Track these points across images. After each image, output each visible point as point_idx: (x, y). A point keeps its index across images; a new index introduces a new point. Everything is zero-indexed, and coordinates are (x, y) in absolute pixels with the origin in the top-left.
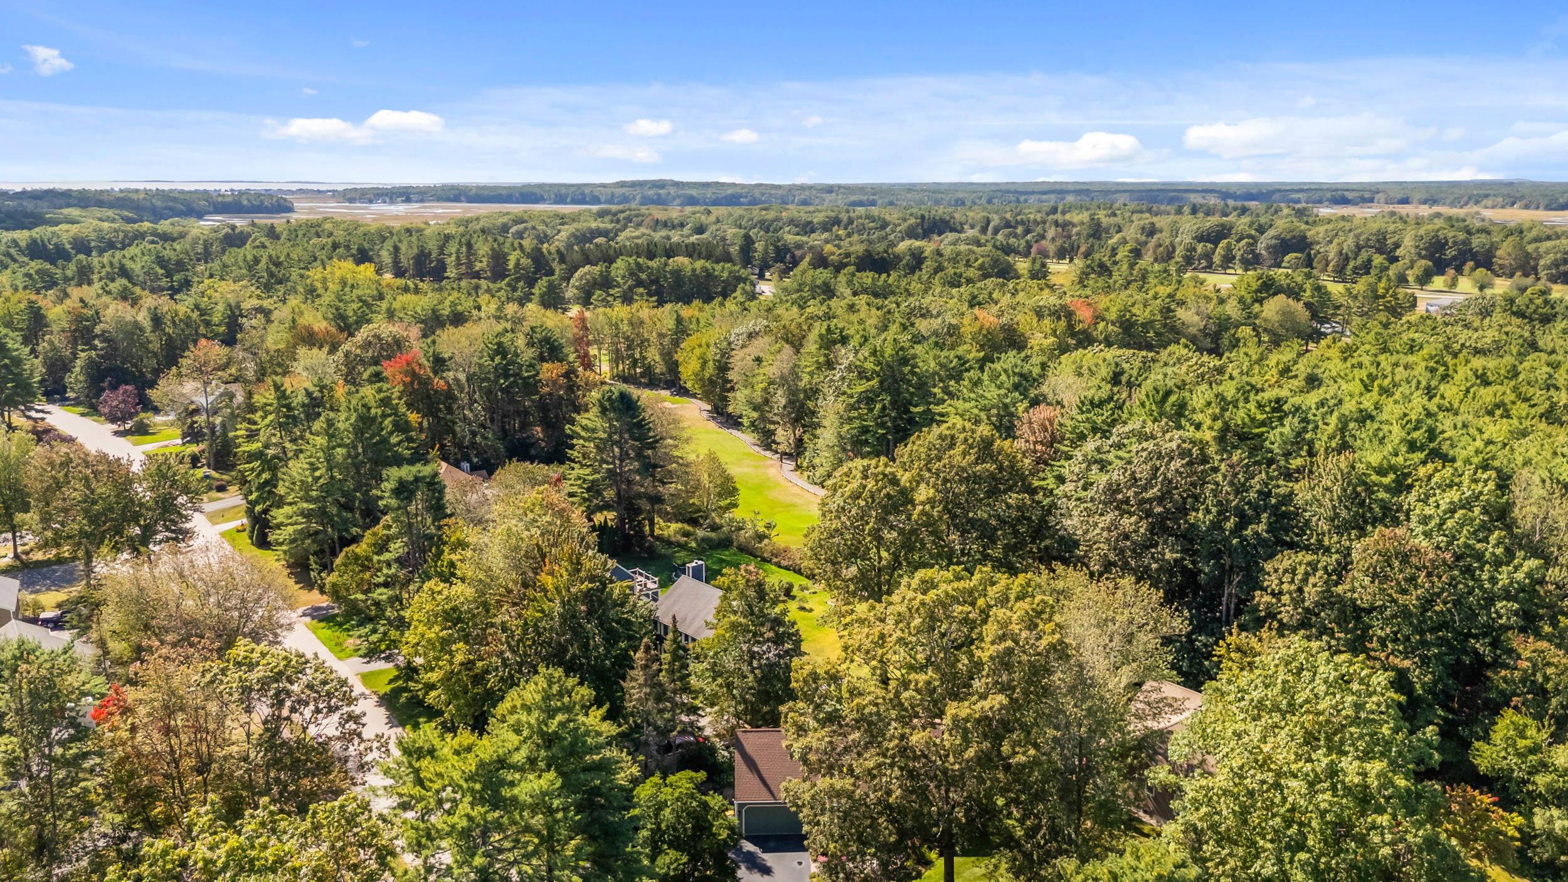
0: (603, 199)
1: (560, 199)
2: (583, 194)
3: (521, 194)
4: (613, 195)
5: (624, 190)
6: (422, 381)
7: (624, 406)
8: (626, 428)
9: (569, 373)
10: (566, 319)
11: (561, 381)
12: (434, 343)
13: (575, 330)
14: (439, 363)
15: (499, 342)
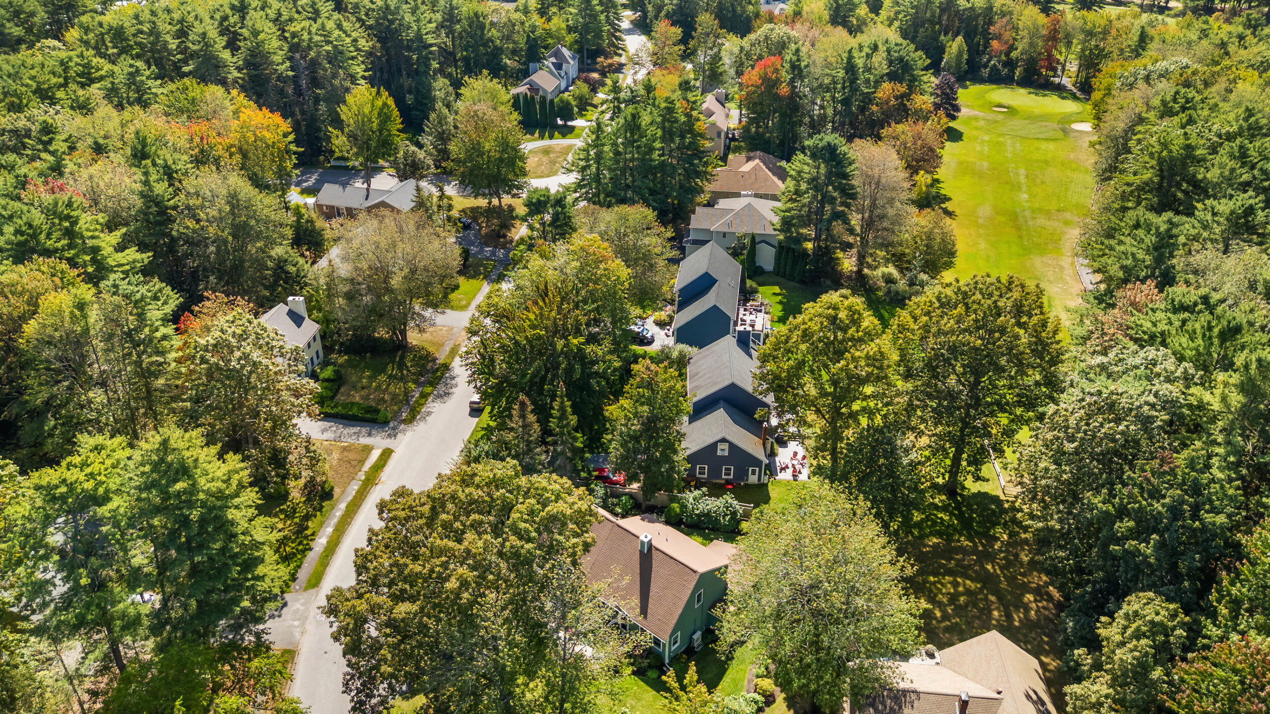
6: (770, 84)
7: (831, 155)
8: (829, 174)
9: (903, 96)
10: (1042, 19)
11: (893, 102)
12: (798, 50)
13: (1044, 32)
14: (797, 70)
15: (850, 58)
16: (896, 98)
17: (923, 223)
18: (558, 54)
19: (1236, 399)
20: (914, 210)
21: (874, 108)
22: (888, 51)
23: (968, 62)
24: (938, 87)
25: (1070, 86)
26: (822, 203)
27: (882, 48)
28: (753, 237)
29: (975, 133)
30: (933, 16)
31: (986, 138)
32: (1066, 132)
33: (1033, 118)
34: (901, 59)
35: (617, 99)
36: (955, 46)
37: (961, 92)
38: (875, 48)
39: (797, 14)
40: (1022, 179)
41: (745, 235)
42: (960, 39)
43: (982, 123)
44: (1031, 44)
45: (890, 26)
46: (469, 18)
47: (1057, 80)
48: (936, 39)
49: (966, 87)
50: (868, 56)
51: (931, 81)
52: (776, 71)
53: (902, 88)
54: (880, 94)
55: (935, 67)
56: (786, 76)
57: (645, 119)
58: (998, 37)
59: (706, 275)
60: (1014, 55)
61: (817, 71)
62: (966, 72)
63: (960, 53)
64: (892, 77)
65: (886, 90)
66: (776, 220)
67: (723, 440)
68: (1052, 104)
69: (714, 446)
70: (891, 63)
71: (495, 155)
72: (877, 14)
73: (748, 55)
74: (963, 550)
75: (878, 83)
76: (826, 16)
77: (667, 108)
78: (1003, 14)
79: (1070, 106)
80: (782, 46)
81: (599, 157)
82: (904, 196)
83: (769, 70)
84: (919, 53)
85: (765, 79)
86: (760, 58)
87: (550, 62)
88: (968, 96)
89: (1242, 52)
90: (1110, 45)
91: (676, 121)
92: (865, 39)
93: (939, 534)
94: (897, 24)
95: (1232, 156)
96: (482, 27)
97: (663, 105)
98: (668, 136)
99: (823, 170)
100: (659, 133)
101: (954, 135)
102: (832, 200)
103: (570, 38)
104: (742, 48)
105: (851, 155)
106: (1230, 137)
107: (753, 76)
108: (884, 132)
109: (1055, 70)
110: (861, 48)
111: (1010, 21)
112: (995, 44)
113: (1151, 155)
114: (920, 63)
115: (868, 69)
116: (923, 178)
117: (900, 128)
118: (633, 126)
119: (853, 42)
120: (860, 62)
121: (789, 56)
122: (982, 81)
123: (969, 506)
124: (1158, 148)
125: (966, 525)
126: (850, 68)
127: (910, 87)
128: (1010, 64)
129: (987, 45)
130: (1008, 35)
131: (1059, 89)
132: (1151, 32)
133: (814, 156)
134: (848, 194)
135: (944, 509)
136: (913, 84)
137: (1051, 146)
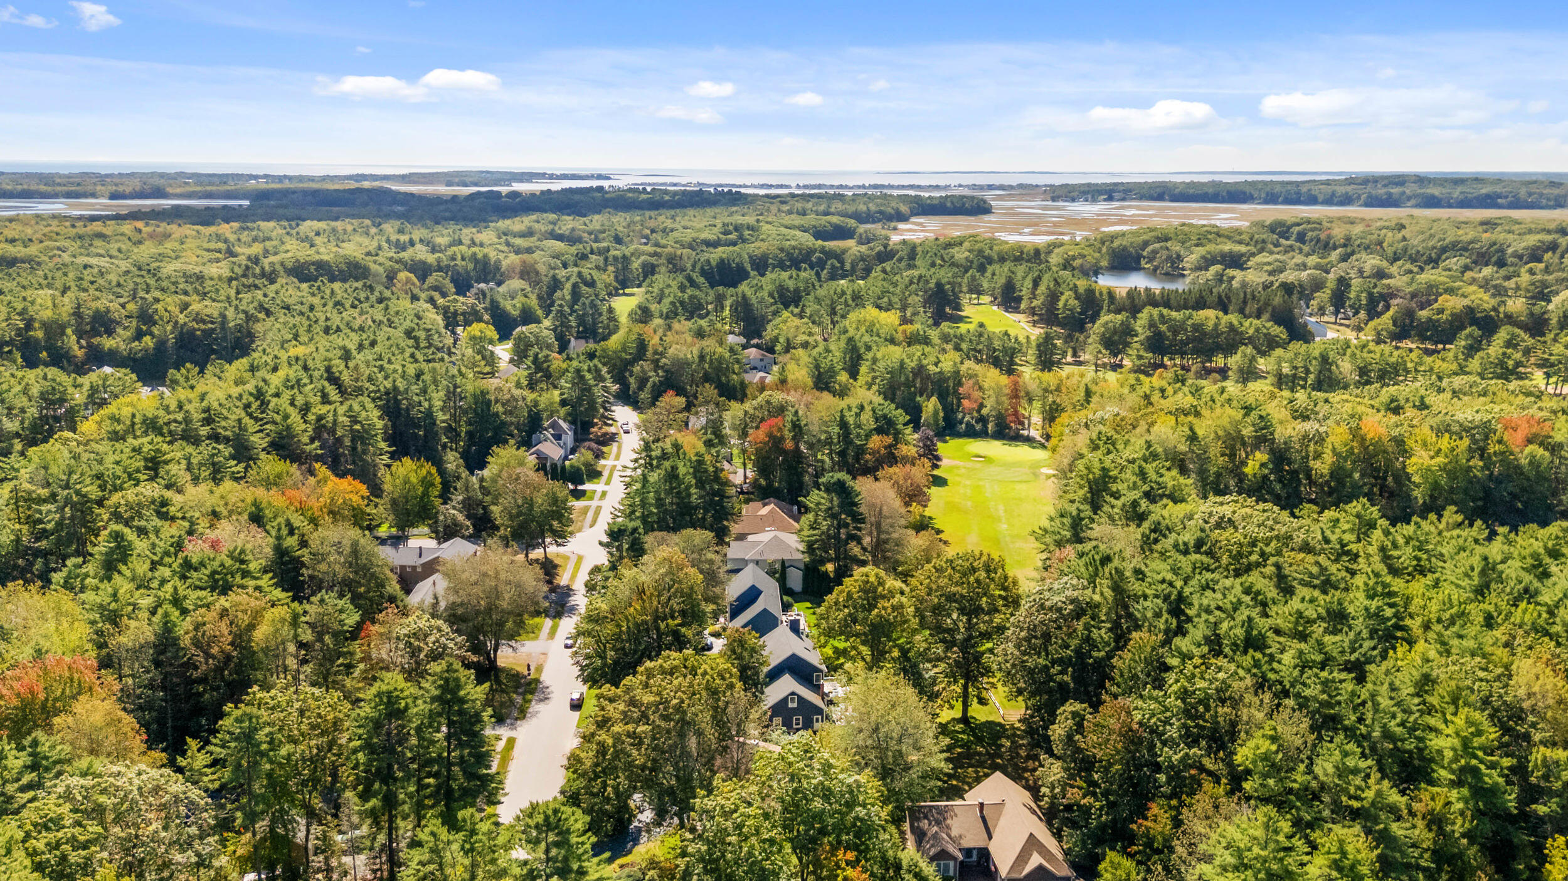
0: (1321, 198)
1: (1271, 198)
2: (1298, 193)
3: (1229, 192)
4: (1333, 194)
5: (1349, 188)
6: (776, 442)
7: (840, 489)
8: (841, 506)
9: (890, 446)
10: (1004, 380)
11: (883, 451)
12: (796, 412)
13: (1007, 391)
14: (797, 427)
15: (842, 417)
16: (886, 448)
17: (921, 542)
18: (554, 425)
19: (1109, 593)
20: (911, 532)
21: (868, 457)
22: (874, 410)
23: (945, 419)
24: (920, 440)
25: (1038, 438)
26: (839, 527)
27: (868, 408)
28: (783, 562)
29: (958, 479)
30: (907, 379)
31: (968, 482)
32: (1036, 475)
33: (1008, 465)
34: (885, 416)
35: (650, 457)
36: (931, 406)
37: (940, 445)
38: (862, 408)
39: (783, 382)
40: (1001, 513)
41: (775, 561)
42: (934, 399)
43: (963, 471)
44: (998, 403)
45: (869, 389)
46: (474, 396)
47: (1025, 433)
48: (913, 399)
49: (946, 442)
50: (858, 415)
51: (912, 437)
52: (780, 430)
53: (889, 440)
54: (871, 445)
55: (916, 423)
56: (788, 435)
57: (682, 470)
58: (968, 397)
59: (753, 588)
60: (984, 411)
61: (815, 428)
62: (944, 429)
63: (936, 413)
64: (879, 431)
65: (876, 442)
66: (802, 547)
67: (793, 693)
68: (1022, 452)
69: (785, 700)
70: (877, 420)
71: (545, 507)
72: (856, 380)
73: (753, 418)
74: (980, 754)
75: (868, 436)
76: (809, 382)
77: (698, 461)
78: (971, 377)
79: (1040, 454)
80: (781, 409)
81: (644, 504)
82: (903, 522)
83: (774, 430)
84: (900, 411)
85: (771, 436)
86: (762, 420)
87: (548, 434)
88: (948, 449)
89: (1162, 401)
90: (1063, 399)
91: (706, 471)
92: (852, 401)
93: (961, 747)
94: (875, 388)
95: (1134, 474)
96: (488, 403)
97: (694, 459)
98: (700, 484)
99: (836, 501)
100: (694, 481)
101: (940, 482)
102: (846, 525)
103: (563, 411)
104: (746, 412)
105: (857, 488)
106: (1133, 462)
107: (759, 435)
108: (879, 474)
109: (1022, 424)
110: (850, 409)
111: (977, 383)
112: (965, 403)
113: (1082, 477)
114: (901, 420)
115: (859, 426)
116: (915, 507)
117: (892, 470)
118: (672, 475)
119: (843, 404)
120: (851, 420)
121: (789, 417)
122: (960, 435)
123: (981, 731)
124: (1085, 472)
125: (980, 740)
126: (843, 424)
127: (896, 439)
128: (983, 420)
129: (959, 404)
130: (977, 394)
131: (1028, 440)
132: (1094, 388)
133: (827, 491)
134: (858, 519)
135: (963, 732)
136: (897, 437)
137: (1023, 486)
